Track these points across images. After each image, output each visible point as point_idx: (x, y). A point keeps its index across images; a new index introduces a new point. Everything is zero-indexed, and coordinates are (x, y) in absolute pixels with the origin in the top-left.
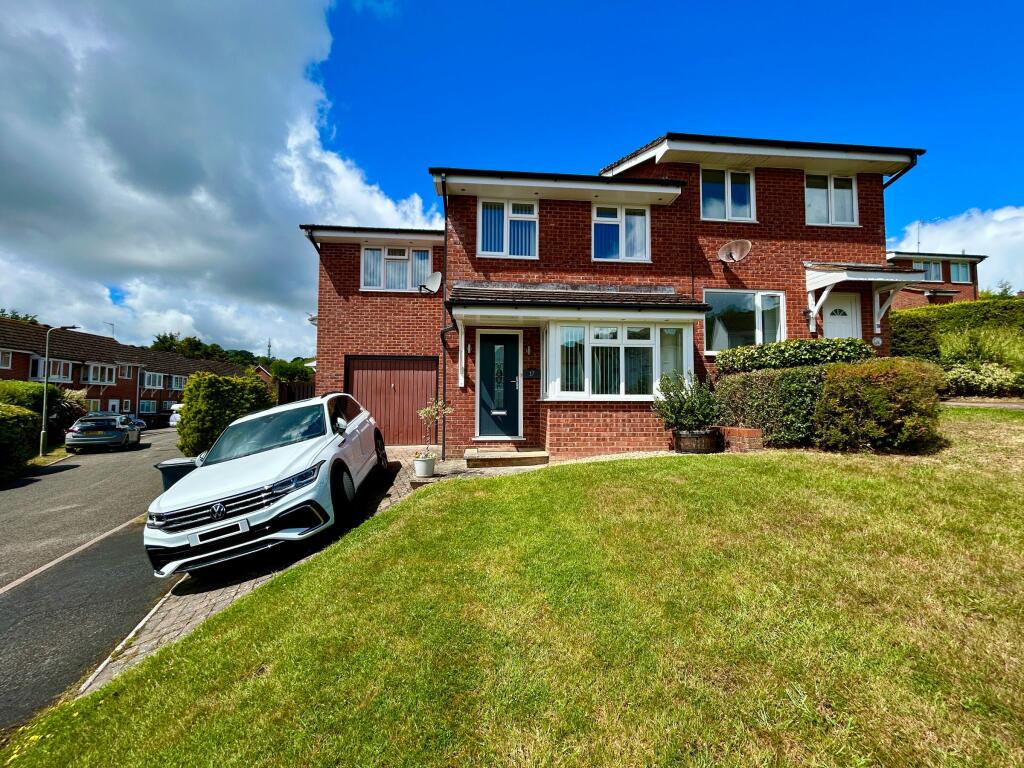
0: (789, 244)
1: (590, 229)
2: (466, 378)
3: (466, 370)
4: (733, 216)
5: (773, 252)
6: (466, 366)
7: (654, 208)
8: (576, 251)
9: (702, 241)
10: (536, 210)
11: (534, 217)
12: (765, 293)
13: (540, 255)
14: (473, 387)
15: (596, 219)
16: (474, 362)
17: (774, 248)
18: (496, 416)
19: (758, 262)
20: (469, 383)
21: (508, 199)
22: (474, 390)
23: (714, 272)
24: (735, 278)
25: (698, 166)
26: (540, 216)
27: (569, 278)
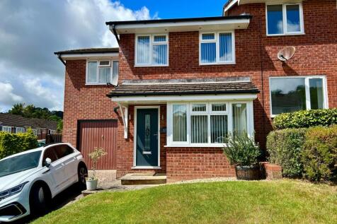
0: (328, 46)
1: (198, 47)
2: (129, 134)
3: (128, 129)
4: (288, 31)
5: (316, 51)
6: (129, 126)
7: (237, 31)
8: (189, 60)
9: (267, 48)
10: (167, 38)
11: (167, 42)
12: (311, 77)
13: (170, 63)
14: (132, 138)
15: (201, 41)
16: (133, 124)
17: (317, 49)
18: (145, 155)
19: (306, 58)
20: (130, 136)
21: (152, 34)
22: (133, 140)
23: (276, 66)
24: (291, 69)
25: (264, 4)
26: (170, 41)
27: (186, 76)
